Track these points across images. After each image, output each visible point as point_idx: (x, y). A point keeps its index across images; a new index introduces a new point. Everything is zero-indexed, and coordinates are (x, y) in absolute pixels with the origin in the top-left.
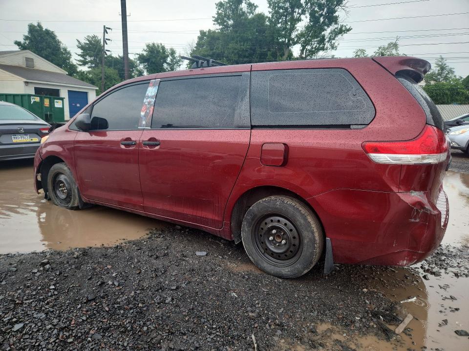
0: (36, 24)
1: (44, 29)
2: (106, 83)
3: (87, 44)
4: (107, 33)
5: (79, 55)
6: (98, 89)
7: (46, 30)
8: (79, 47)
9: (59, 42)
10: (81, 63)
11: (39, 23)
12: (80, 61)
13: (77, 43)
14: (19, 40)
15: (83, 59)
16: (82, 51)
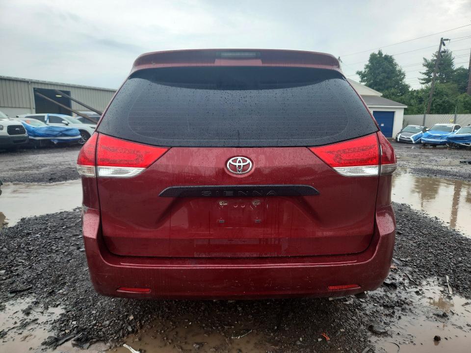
0: (377, 53)
1: (383, 56)
2: (435, 100)
3: (434, 60)
4: (444, 45)
5: (423, 74)
6: (406, 107)
7: (385, 56)
8: (424, 65)
9: (396, 65)
10: (424, 82)
11: (380, 51)
12: (424, 79)
13: (423, 62)
14: (360, 70)
15: (427, 77)
16: (428, 69)
